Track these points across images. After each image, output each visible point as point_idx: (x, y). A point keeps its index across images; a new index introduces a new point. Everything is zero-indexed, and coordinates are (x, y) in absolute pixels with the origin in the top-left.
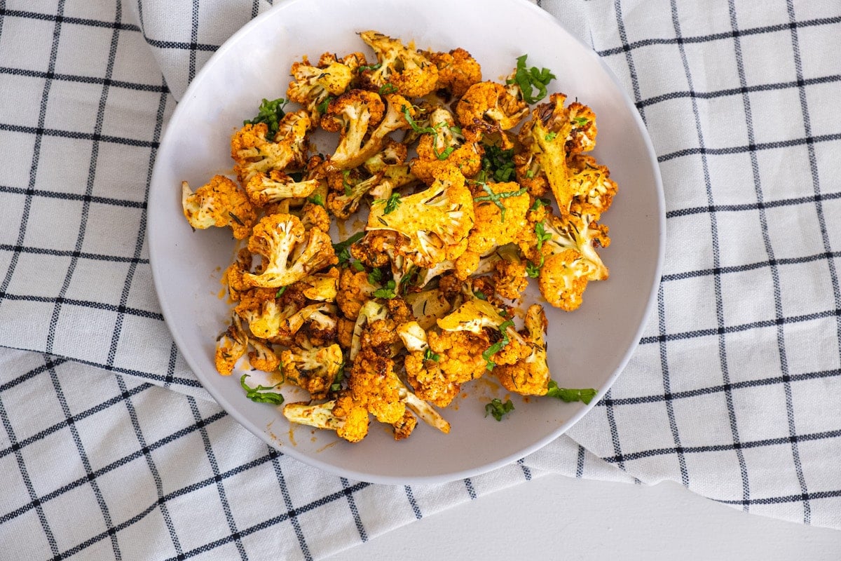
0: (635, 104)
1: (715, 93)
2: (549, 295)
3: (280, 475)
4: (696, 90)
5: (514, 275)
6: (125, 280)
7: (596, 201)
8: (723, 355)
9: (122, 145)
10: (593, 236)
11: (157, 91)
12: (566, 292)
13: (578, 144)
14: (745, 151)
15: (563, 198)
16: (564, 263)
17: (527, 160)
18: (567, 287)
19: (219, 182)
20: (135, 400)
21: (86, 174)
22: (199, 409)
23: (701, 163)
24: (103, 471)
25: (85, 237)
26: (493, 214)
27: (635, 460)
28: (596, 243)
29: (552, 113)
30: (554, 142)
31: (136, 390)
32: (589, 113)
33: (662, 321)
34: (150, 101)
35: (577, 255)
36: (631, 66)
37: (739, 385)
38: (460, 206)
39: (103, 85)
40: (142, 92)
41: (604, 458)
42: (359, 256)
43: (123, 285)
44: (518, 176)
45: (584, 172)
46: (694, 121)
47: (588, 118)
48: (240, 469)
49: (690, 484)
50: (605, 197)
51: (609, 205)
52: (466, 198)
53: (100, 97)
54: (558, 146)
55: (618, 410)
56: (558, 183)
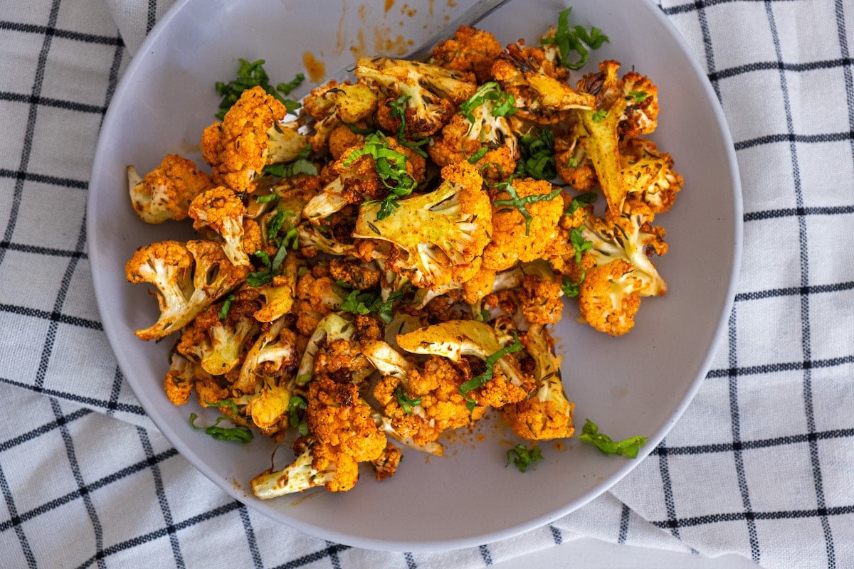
0: (708, 75)
1: (809, 65)
2: (592, 318)
3: (249, 528)
4: (786, 61)
5: (546, 296)
6: (61, 279)
7: (655, 199)
8: (808, 396)
9: (66, 111)
10: (646, 242)
11: (111, 44)
12: (614, 314)
13: (635, 126)
14: (844, 139)
15: (614, 193)
16: (610, 277)
17: (570, 145)
18: (614, 307)
19: (172, 163)
20: (73, 427)
21: (20, 145)
22: (151, 441)
23: (789, 153)
24: (31, 514)
25: (17, 224)
26: (516, 224)
27: (692, 527)
28: (649, 251)
29: (601, 86)
30: (604, 123)
31: (74, 416)
32: (649, 85)
33: (733, 350)
34: (100, 57)
35: (627, 267)
36: (704, 28)
37: (828, 435)
38: (475, 217)
39: (44, 35)
40: (93, 45)
41: (654, 523)
42: (340, 276)
43: (59, 286)
44: (558, 165)
45: (642, 162)
46: (782, 100)
47: (648, 92)
48: (200, 518)
49: (761, 559)
50: (666, 194)
51: (672, 204)
52: (482, 207)
53: (40, 49)
54: (609, 127)
55: (673, 462)
56: (608, 175)
